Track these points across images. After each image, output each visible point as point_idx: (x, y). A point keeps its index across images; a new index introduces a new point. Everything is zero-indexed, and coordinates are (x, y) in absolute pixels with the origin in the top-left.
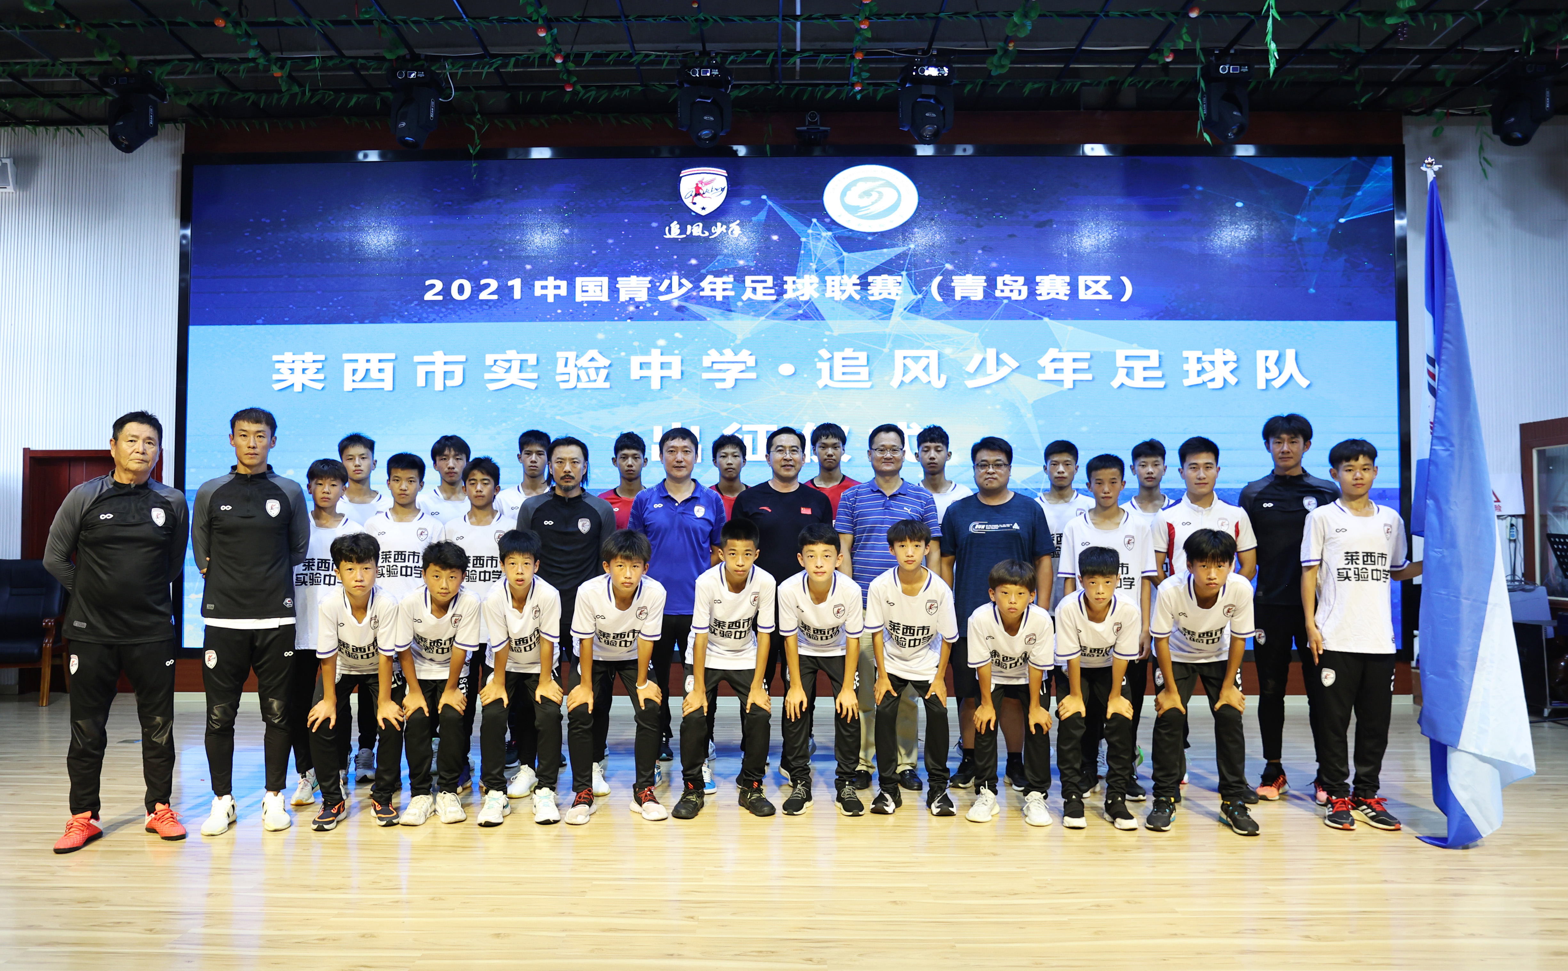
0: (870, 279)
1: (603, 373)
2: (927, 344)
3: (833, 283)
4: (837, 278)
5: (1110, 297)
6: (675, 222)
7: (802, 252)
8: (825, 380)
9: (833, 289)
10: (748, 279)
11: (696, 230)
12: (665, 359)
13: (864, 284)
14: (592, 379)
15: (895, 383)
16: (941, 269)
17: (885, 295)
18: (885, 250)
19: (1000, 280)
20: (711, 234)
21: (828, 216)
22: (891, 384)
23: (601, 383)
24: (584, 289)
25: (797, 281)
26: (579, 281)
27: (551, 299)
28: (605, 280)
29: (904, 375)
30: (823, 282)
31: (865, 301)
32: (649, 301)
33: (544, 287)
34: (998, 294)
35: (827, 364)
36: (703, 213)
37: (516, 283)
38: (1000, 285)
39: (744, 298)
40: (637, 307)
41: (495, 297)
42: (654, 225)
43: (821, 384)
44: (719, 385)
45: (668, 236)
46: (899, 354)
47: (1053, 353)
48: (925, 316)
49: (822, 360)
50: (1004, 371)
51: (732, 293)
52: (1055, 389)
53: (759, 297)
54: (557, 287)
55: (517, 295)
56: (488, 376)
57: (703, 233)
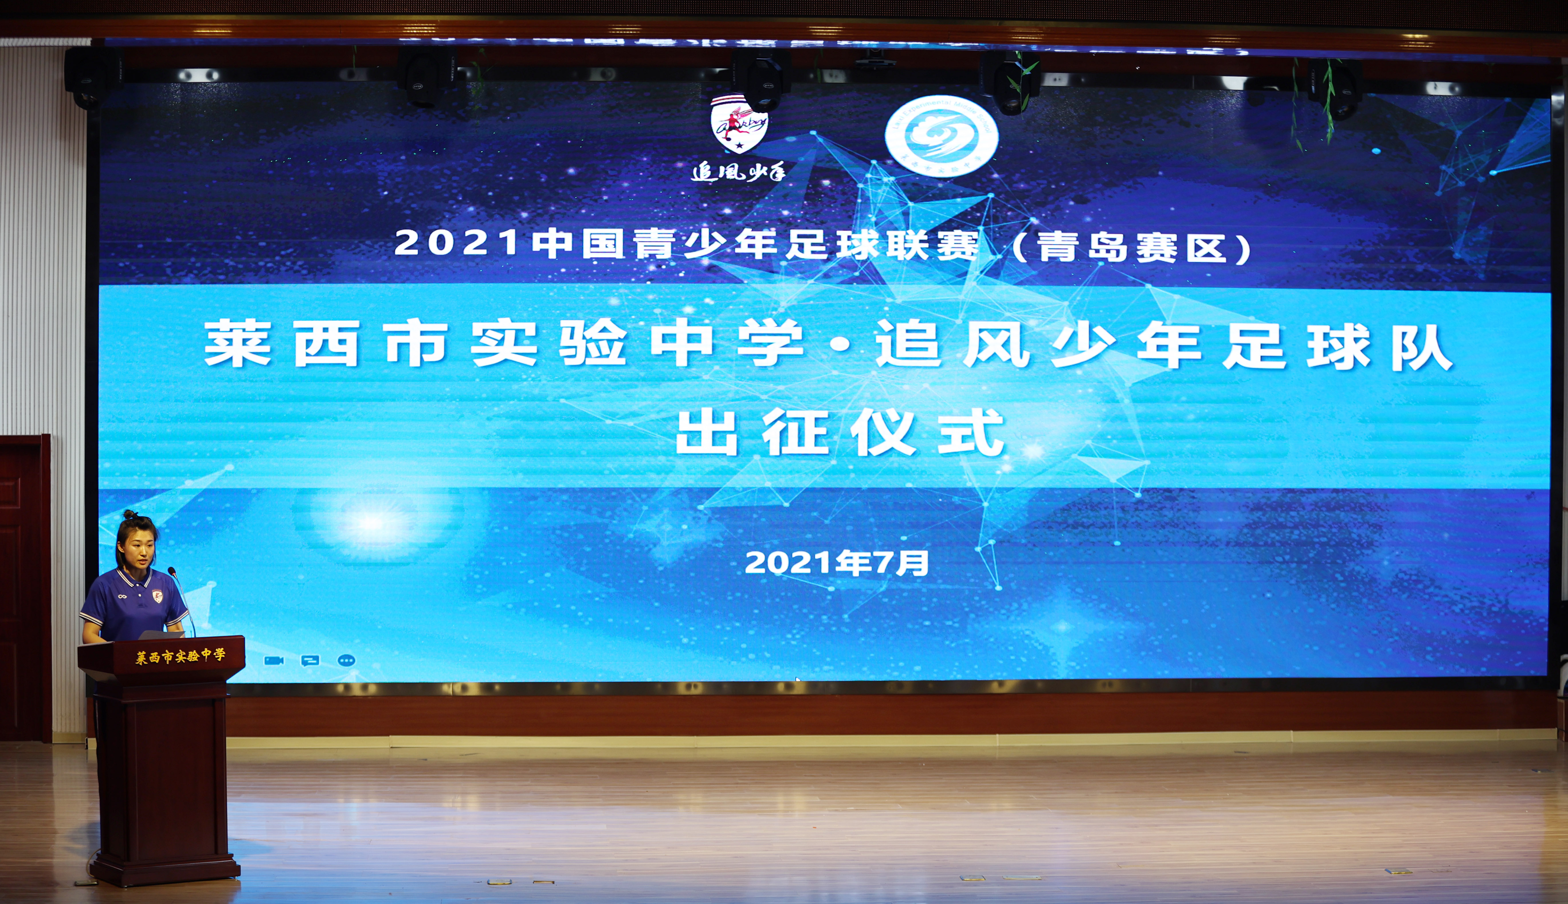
0: (941, 234)
1: (618, 346)
2: (1008, 314)
3: (896, 240)
4: (901, 234)
5: (1224, 260)
6: (705, 162)
7: (859, 201)
8: (885, 356)
9: (896, 246)
10: (794, 233)
11: (731, 172)
12: (694, 330)
13: (933, 241)
14: (604, 353)
15: (969, 361)
16: (1024, 224)
17: (958, 255)
18: (959, 200)
19: (1094, 237)
20: (749, 177)
21: (889, 156)
22: (965, 362)
23: (614, 359)
24: (594, 242)
25: (853, 236)
26: (587, 232)
27: (552, 255)
28: (619, 232)
29: (979, 352)
30: (884, 237)
31: (933, 261)
32: (674, 258)
33: (544, 241)
34: (1092, 254)
35: (889, 338)
36: (740, 151)
37: (510, 235)
38: (1094, 244)
39: (789, 256)
40: (659, 266)
41: (484, 252)
42: (680, 165)
43: (881, 361)
44: (758, 362)
45: (697, 179)
46: (974, 326)
47: (1156, 326)
48: (1005, 281)
49: (882, 332)
50: (1099, 347)
51: (774, 250)
52: (1157, 369)
53: (807, 255)
54: (560, 241)
55: (511, 250)
56: (475, 349)
57: (739, 176)
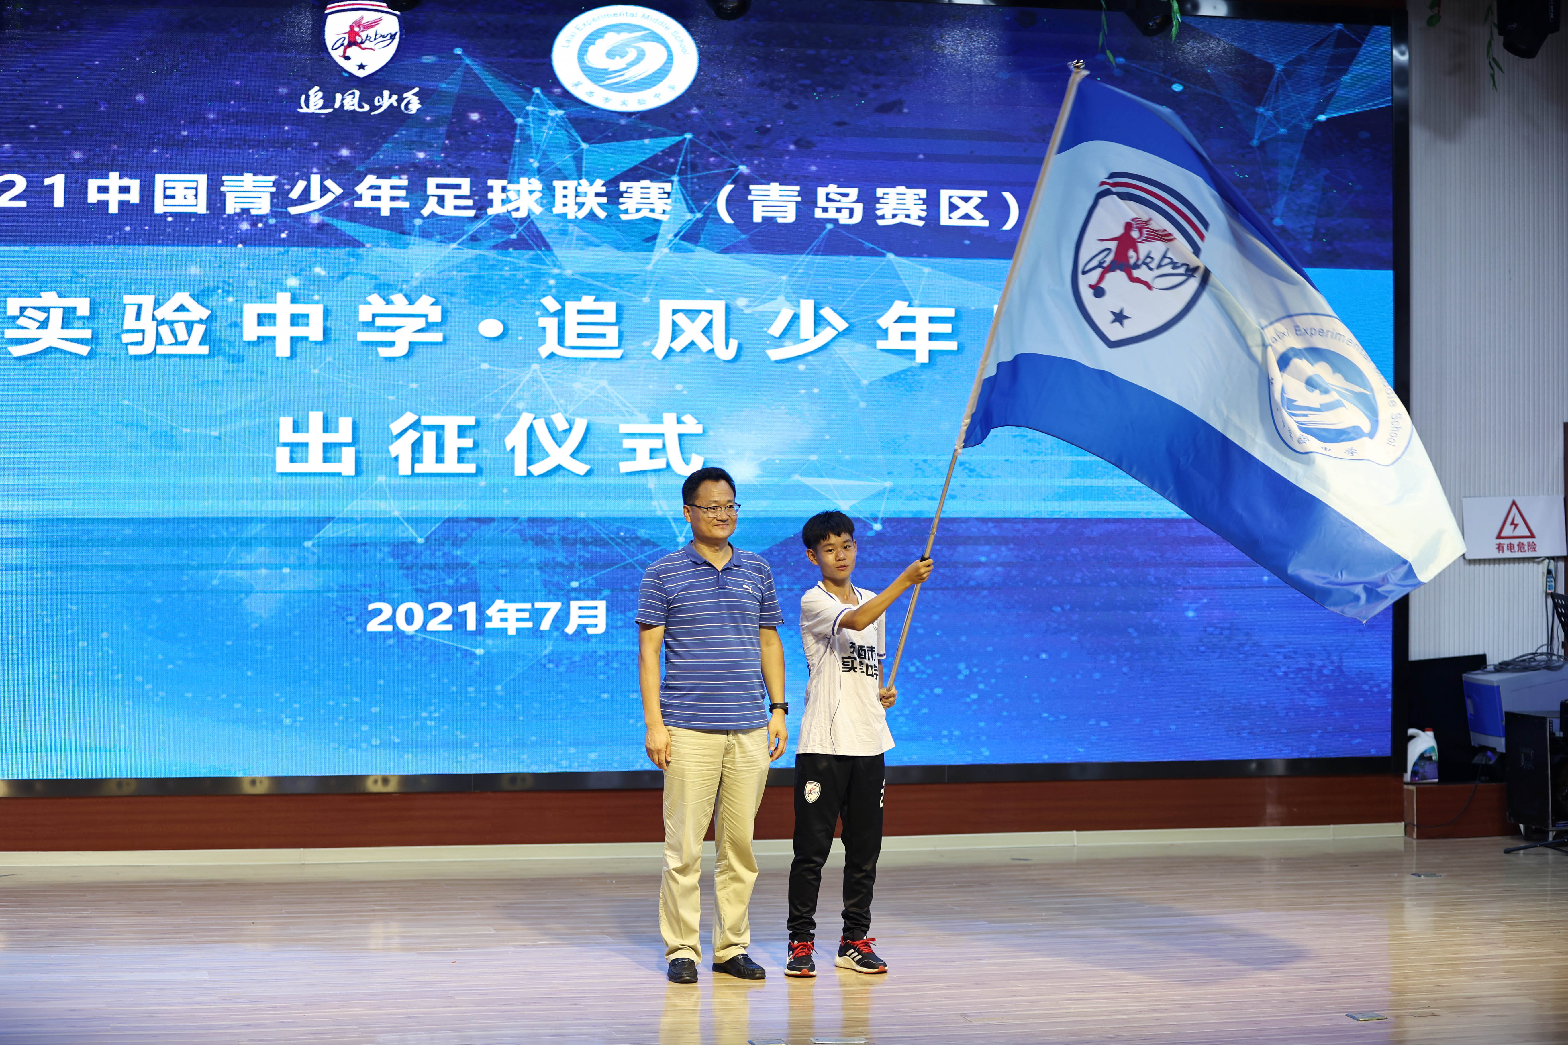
0: (623, 186)
1: (199, 330)
2: (709, 290)
3: (565, 192)
4: (571, 184)
5: (986, 223)
6: (317, 88)
7: (517, 141)
8: (550, 345)
9: (565, 201)
10: (432, 182)
11: (350, 102)
12: (299, 309)
13: (613, 195)
14: (180, 339)
15: (659, 352)
16: (732, 173)
17: (645, 213)
18: (647, 141)
19: (821, 192)
20: (374, 108)
21: (557, 83)
22: (654, 352)
23: (194, 347)
24: (169, 192)
25: (510, 187)
26: (159, 179)
27: (113, 209)
28: (202, 179)
29: (672, 341)
30: (549, 188)
31: (613, 219)
32: (273, 213)
33: (103, 190)
34: (818, 214)
35: (555, 321)
36: (361, 74)
37: (58, 181)
38: (821, 201)
39: (425, 212)
40: (254, 225)
41: (22, 204)
42: (283, 91)
43: (544, 351)
44: (384, 352)
45: (305, 110)
46: (666, 306)
47: (900, 308)
48: (708, 248)
49: (546, 313)
50: (827, 334)
51: (406, 205)
52: (901, 364)
53: (448, 211)
54: (124, 190)
55: (59, 201)
56: (10, 334)
57: (361, 106)
